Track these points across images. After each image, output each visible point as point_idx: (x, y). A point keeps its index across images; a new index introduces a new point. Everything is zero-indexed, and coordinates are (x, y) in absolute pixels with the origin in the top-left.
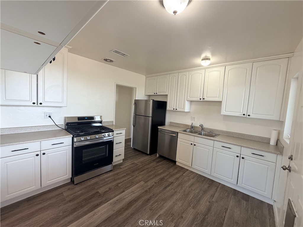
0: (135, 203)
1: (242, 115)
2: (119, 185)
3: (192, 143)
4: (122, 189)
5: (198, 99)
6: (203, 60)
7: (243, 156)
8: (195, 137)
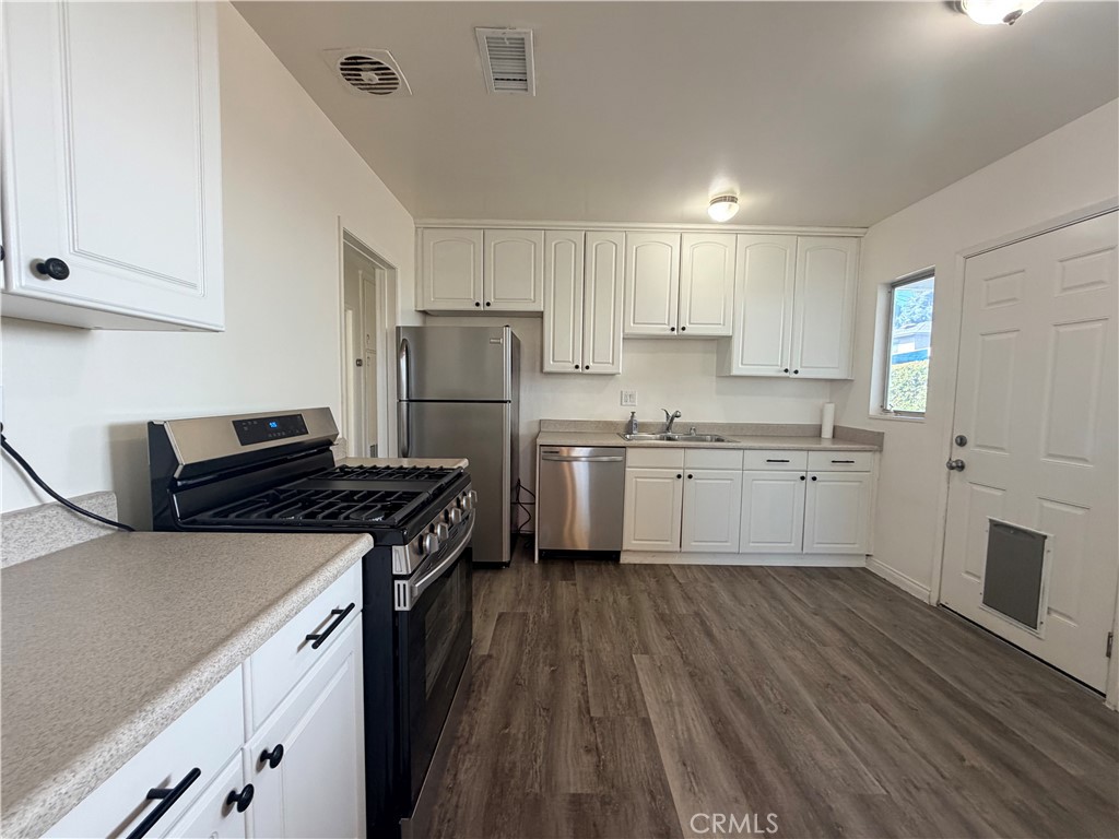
0: (730, 727)
1: (780, 371)
2: (596, 712)
3: (680, 472)
4: (628, 718)
5: (664, 329)
6: (715, 201)
7: (814, 474)
8: (688, 451)
